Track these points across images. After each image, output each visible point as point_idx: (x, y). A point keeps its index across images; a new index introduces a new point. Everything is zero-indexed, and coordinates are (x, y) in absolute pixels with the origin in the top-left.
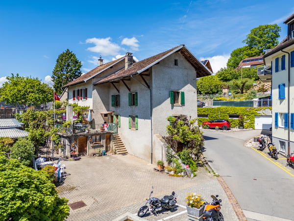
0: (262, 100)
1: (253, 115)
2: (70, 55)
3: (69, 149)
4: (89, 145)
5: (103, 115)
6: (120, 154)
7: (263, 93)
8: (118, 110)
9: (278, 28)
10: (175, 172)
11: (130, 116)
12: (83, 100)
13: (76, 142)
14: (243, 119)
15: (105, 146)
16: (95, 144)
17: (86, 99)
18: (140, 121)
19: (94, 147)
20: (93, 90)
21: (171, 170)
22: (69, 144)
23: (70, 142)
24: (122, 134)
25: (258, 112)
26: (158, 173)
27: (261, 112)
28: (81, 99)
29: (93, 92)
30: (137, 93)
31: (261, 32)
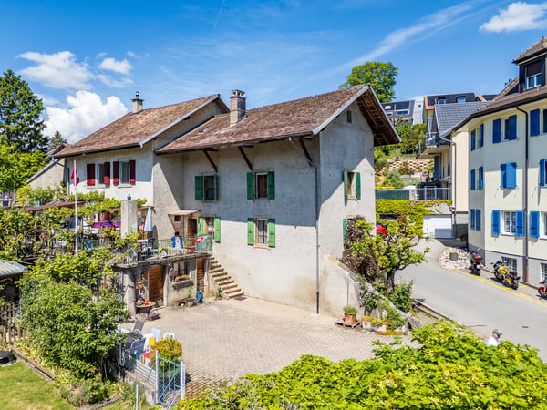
0: (425, 188)
1: (420, 214)
2: (16, 83)
3: (132, 295)
4: (168, 283)
5: (173, 218)
6: (231, 297)
7: (408, 176)
8: (212, 208)
9: (394, 69)
10: (389, 327)
11: (250, 220)
12: (120, 184)
13: (146, 278)
14: (404, 221)
15: (196, 284)
16: (180, 279)
17: (133, 183)
18: (280, 230)
19: (177, 288)
20: (154, 165)
21: (381, 324)
22: (132, 284)
23: (134, 279)
24: (225, 257)
25: (429, 209)
26: (349, 330)
27: (433, 209)
28: (116, 184)
29: (154, 168)
30: (273, 173)
31: (368, 74)
